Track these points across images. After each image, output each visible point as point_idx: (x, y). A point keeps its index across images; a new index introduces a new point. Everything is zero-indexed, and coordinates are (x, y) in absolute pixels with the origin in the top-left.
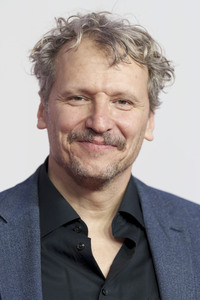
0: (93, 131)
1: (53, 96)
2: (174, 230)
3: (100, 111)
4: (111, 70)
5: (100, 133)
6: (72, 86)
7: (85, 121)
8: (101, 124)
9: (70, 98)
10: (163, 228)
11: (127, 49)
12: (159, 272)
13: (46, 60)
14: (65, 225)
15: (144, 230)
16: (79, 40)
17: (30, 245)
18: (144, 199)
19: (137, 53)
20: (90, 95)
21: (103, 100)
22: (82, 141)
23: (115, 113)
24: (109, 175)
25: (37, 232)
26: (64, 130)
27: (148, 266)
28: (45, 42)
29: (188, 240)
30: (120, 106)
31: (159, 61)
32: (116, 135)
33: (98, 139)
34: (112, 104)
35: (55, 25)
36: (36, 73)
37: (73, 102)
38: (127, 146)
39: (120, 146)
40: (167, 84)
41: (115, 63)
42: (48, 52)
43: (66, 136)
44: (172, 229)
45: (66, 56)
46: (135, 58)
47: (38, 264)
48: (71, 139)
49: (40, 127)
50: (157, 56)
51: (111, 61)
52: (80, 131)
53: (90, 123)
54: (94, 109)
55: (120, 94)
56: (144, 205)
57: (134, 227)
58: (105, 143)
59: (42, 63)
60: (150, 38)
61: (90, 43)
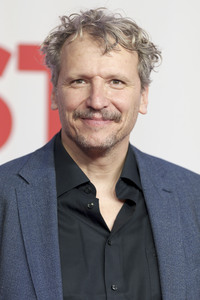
0: (92, 109)
1: (60, 81)
2: (166, 191)
3: (97, 92)
4: (105, 57)
5: (98, 110)
6: (74, 73)
7: (85, 101)
8: (98, 103)
11: (117, 39)
12: (154, 227)
13: (53, 52)
14: (77, 187)
15: (141, 191)
18: (141, 164)
19: (126, 41)
20: (87, 79)
21: (99, 82)
22: (84, 118)
23: (109, 92)
24: (109, 145)
25: (54, 193)
26: (70, 109)
27: (145, 220)
28: (52, 37)
30: (114, 86)
31: (147, 46)
32: (112, 111)
33: (97, 115)
34: (107, 85)
35: (60, 23)
36: (47, 63)
37: (75, 84)
38: (123, 119)
39: (116, 119)
40: (156, 64)
41: (106, 51)
43: (71, 115)
44: (164, 190)
46: (125, 46)
47: (55, 220)
50: (144, 42)
51: (103, 50)
52: (82, 110)
53: (89, 102)
54: (92, 91)
55: (113, 76)
56: (141, 170)
57: (134, 189)
58: (104, 119)
59: (50, 55)
60: (137, 27)
61: (86, 36)
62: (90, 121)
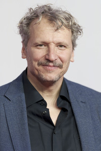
0: (49, 61)
1: (29, 44)
3: (52, 51)
4: (56, 33)
5: (52, 62)
6: (39, 40)
7: (45, 56)
8: (53, 57)
9: (37, 45)
10: (78, 102)
11: (62, 22)
12: (77, 123)
13: (25, 28)
14: (37, 102)
15: (70, 103)
16: (40, 19)
17: (22, 111)
20: (46, 44)
21: (52, 46)
22: (44, 65)
23: (58, 52)
25: (25, 106)
26: (36, 60)
29: (88, 107)
30: (60, 48)
31: (76, 26)
32: (59, 62)
33: (51, 64)
34: (56, 48)
36: (20, 33)
37: (39, 47)
38: (64, 66)
39: (60, 67)
40: (79, 36)
42: (26, 24)
43: (37, 63)
44: (81, 102)
45: (35, 26)
46: (66, 26)
47: (26, 121)
48: (39, 64)
49: (23, 58)
50: (75, 24)
51: (56, 28)
52: (43, 61)
53: (47, 57)
54: (49, 51)
55: (60, 43)
56: (69, 91)
58: (54, 66)
60: (71, 16)
61: (45, 20)
62: (48, 67)
